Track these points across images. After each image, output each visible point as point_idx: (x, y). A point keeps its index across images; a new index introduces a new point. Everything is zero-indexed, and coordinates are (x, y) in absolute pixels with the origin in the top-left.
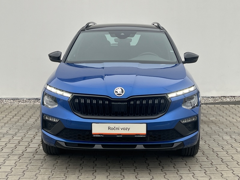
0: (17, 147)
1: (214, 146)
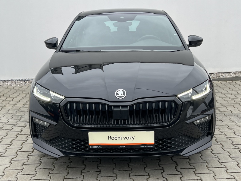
0: (12, 143)
1: (231, 137)
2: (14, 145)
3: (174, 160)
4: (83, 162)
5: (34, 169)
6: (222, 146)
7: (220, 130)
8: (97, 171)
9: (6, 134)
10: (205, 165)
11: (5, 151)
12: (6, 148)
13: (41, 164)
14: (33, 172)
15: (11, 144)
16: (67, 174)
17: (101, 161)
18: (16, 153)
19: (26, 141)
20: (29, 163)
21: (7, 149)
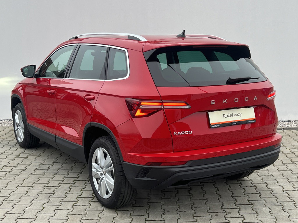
2: (72, 191)
3: (241, 214)
4: (146, 211)
5: (97, 215)
6: (294, 203)
7: (294, 187)
8: (161, 220)
9: (63, 179)
10: (274, 221)
11: (65, 196)
12: (66, 193)
13: (103, 210)
14: (97, 218)
15: (69, 189)
16: (131, 221)
17: (164, 211)
18: (77, 199)
19: (85, 187)
20: (91, 209)
21: (66, 195)
